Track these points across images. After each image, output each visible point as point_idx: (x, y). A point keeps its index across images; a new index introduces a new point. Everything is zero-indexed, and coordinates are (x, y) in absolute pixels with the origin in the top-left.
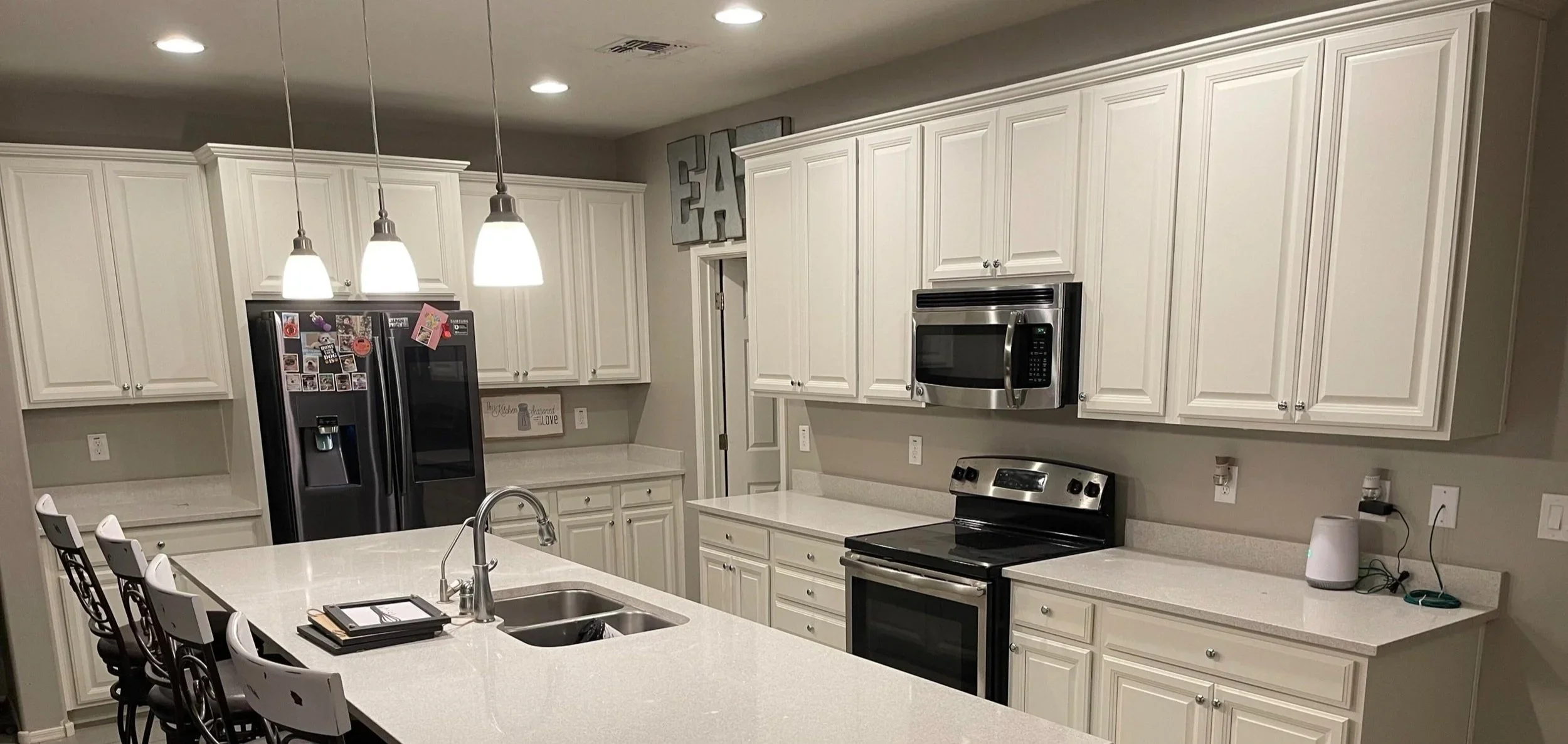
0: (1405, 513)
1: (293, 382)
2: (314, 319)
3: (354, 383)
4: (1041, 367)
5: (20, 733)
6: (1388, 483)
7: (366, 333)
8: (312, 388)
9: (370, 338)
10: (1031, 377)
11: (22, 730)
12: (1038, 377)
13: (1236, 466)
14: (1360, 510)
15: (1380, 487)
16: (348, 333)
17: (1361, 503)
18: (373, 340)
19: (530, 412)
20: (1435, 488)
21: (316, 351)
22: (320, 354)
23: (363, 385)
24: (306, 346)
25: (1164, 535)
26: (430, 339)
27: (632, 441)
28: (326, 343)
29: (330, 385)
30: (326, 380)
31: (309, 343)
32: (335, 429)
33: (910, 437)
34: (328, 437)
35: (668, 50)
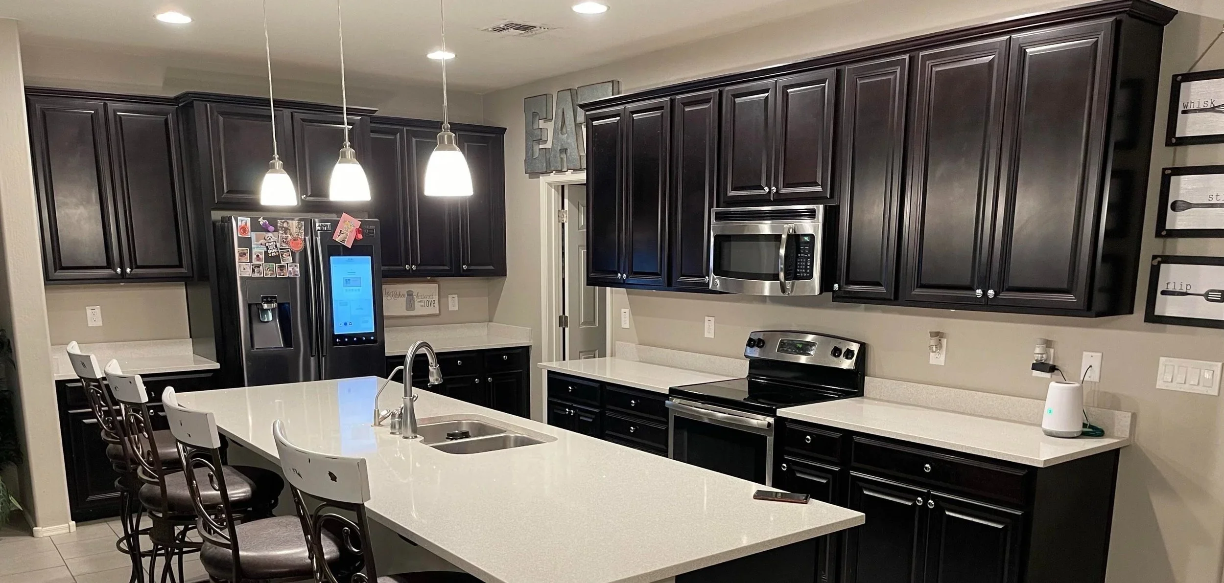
0: (1064, 371)
1: (244, 269)
2: (261, 223)
3: (290, 271)
4: (806, 265)
5: (34, 528)
6: (1052, 351)
7: (300, 234)
8: (258, 274)
9: (303, 238)
10: (799, 273)
11: (36, 527)
12: (803, 273)
13: (945, 338)
14: (1032, 369)
15: (1047, 353)
16: (286, 234)
17: (1033, 364)
18: (305, 239)
19: (415, 297)
20: (1085, 353)
21: (262, 246)
22: (266, 249)
23: (296, 273)
24: (255, 243)
25: (893, 388)
26: (346, 240)
27: (490, 321)
28: (270, 241)
29: (272, 272)
30: (269, 268)
31: (257, 241)
32: (274, 305)
33: (706, 317)
34: (269, 312)
35: (535, 31)
